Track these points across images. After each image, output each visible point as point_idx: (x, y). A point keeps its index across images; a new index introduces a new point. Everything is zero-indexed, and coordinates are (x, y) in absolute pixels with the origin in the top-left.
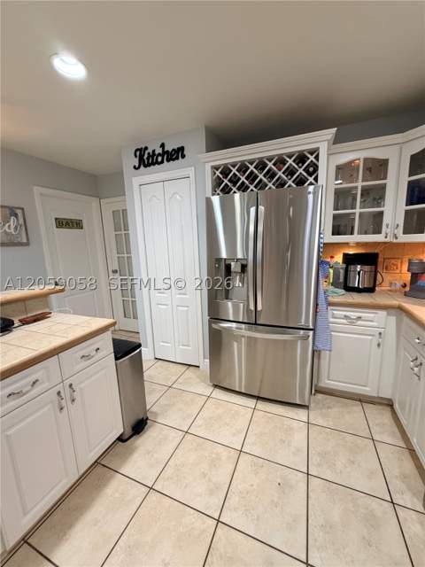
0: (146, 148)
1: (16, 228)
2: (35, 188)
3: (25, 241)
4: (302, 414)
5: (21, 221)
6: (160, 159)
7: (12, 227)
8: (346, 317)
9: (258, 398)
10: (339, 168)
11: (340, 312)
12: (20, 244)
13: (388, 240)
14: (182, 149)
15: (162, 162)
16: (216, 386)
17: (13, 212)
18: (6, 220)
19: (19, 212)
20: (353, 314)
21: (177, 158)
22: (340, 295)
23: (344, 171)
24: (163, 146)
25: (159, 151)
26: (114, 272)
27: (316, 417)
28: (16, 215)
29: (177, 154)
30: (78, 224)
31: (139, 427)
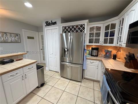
0: (48, 22)
1: (18, 39)
2: (23, 30)
3: (20, 42)
4: (80, 83)
5: (19, 37)
6: (51, 24)
7: (17, 38)
8: (90, 62)
9: (71, 80)
10: (91, 28)
11: (89, 61)
12: (18, 42)
13: (101, 45)
14: (56, 22)
15: (51, 25)
16: (62, 77)
17: (17, 35)
18: (15, 37)
19: (19, 35)
20: (92, 61)
21: (55, 24)
22: (90, 57)
23: (92, 29)
24: (52, 21)
25: (51, 22)
26: (41, 49)
27: (83, 84)
28: (18, 36)
29: (55, 23)
30: (33, 38)
31: (42, 85)
